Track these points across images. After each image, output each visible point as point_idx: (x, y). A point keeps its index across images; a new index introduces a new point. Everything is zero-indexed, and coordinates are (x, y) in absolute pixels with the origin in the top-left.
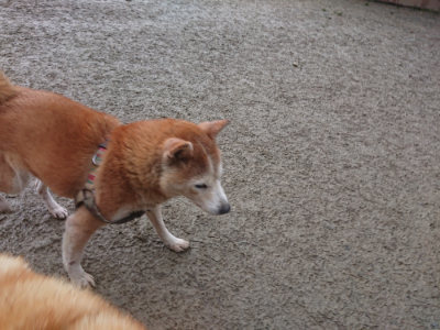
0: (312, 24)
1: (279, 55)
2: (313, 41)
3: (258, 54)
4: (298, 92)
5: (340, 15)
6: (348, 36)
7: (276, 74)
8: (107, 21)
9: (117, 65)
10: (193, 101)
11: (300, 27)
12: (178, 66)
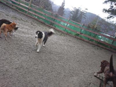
0: (63, 41)
1: (53, 46)
2: (61, 45)
3: (49, 45)
4: (53, 53)
5: (70, 41)
6: (69, 45)
7: (51, 49)
8: (22, 34)
9: (21, 42)
10: (33, 51)
11: (60, 42)
12: (33, 44)
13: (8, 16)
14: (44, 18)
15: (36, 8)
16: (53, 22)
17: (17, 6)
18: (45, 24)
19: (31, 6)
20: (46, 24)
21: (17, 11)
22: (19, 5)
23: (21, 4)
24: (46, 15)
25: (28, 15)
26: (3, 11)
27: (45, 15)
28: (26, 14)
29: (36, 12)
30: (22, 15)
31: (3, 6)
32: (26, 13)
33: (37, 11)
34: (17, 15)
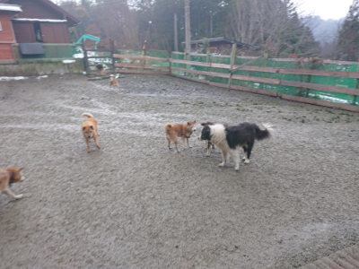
13: (187, 103)
14: (278, 82)
15: (249, 62)
16: (305, 85)
17: (206, 72)
18: (281, 98)
19: (237, 62)
20: (285, 96)
21: (208, 84)
22: (209, 69)
23: (214, 65)
24: (282, 71)
25: (233, 87)
26: (177, 96)
27: (278, 72)
28: (227, 86)
29: (251, 74)
30: (217, 93)
31: (178, 83)
32: (227, 83)
33: (253, 69)
34: (206, 96)
